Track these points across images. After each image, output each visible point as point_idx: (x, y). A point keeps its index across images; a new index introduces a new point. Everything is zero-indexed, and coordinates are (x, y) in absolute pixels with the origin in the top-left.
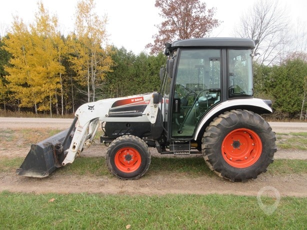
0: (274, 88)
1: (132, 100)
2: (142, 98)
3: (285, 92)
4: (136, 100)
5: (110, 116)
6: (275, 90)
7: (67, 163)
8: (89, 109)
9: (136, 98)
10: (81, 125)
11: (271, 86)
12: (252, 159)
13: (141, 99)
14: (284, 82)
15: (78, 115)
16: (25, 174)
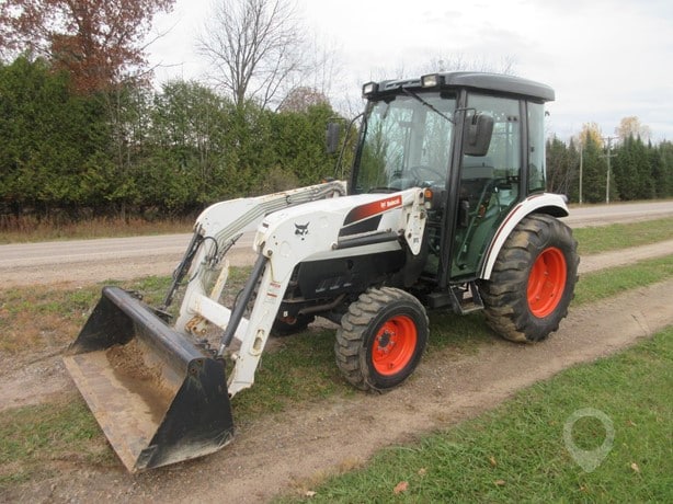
0: (294, 157)
1: (383, 205)
2: (400, 197)
3: (313, 165)
4: (389, 204)
5: (340, 246)
6: (296, 162)
7: (239, 390)
8: (297, 232)
9: (390, 200)
10: (276, 279)
11: (287, 154)
12: (551, 299)
13: (398, 201)
14: (309, 146)
15: (270, 253)
16: (165, 458)
